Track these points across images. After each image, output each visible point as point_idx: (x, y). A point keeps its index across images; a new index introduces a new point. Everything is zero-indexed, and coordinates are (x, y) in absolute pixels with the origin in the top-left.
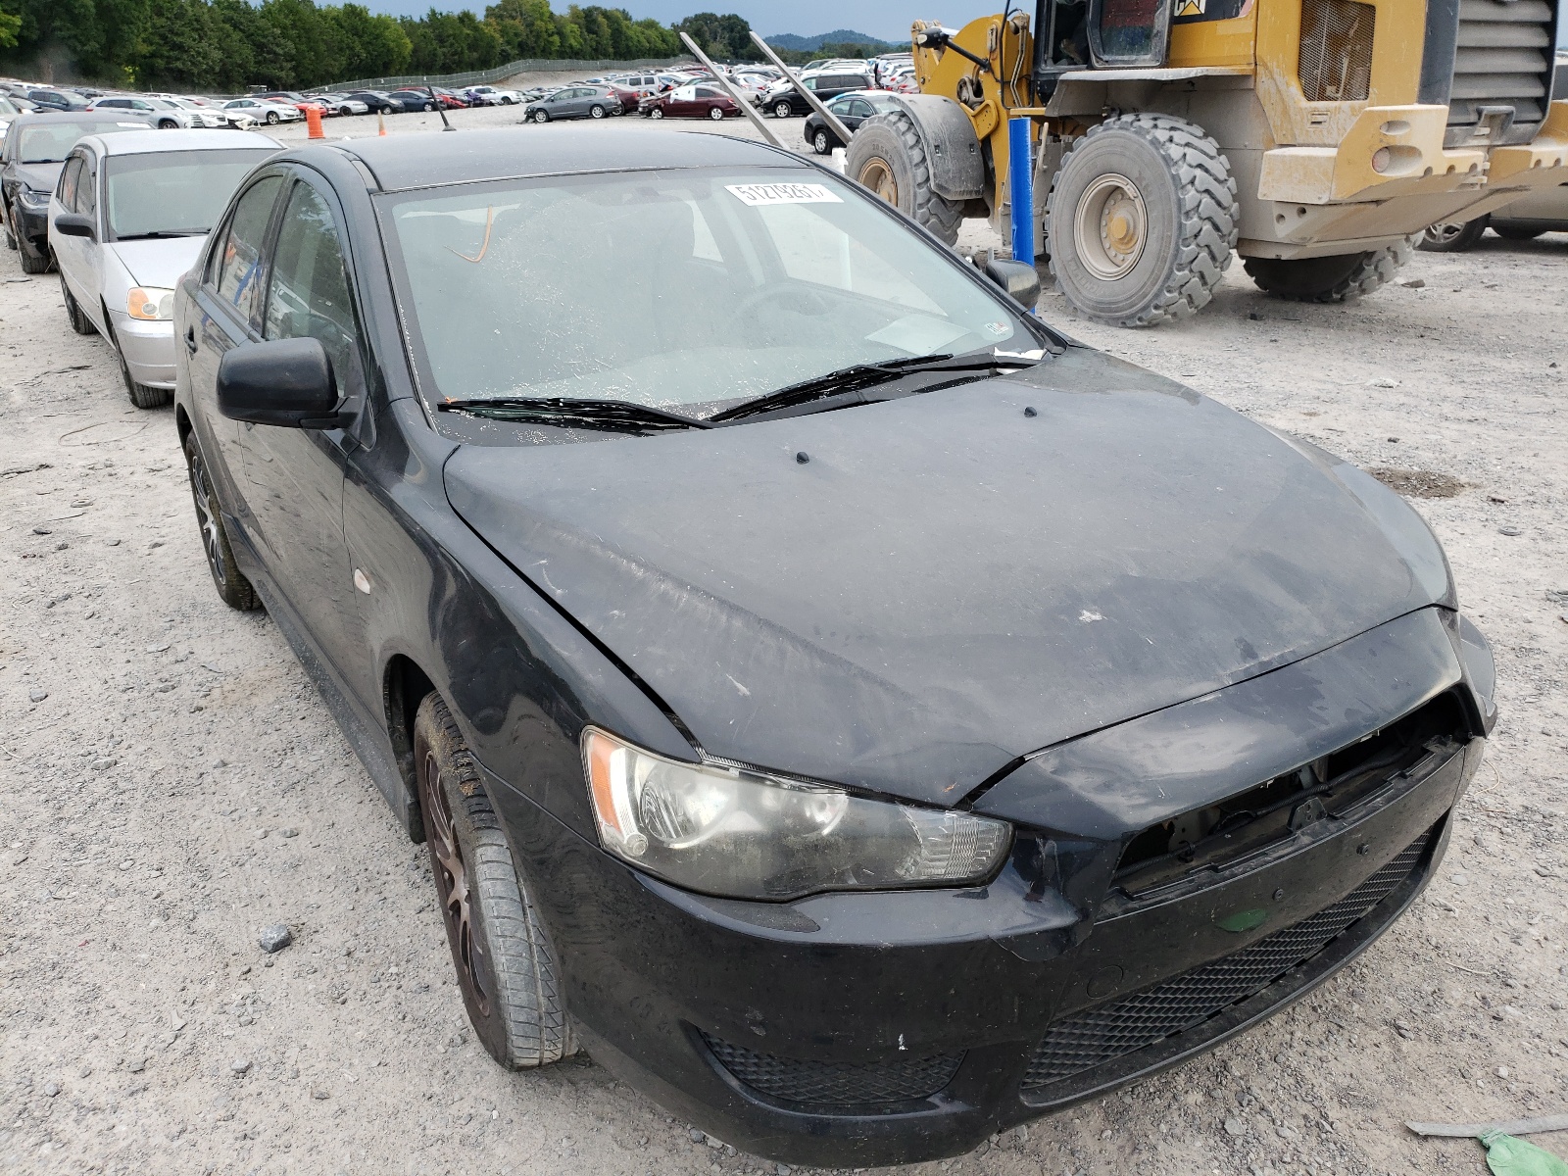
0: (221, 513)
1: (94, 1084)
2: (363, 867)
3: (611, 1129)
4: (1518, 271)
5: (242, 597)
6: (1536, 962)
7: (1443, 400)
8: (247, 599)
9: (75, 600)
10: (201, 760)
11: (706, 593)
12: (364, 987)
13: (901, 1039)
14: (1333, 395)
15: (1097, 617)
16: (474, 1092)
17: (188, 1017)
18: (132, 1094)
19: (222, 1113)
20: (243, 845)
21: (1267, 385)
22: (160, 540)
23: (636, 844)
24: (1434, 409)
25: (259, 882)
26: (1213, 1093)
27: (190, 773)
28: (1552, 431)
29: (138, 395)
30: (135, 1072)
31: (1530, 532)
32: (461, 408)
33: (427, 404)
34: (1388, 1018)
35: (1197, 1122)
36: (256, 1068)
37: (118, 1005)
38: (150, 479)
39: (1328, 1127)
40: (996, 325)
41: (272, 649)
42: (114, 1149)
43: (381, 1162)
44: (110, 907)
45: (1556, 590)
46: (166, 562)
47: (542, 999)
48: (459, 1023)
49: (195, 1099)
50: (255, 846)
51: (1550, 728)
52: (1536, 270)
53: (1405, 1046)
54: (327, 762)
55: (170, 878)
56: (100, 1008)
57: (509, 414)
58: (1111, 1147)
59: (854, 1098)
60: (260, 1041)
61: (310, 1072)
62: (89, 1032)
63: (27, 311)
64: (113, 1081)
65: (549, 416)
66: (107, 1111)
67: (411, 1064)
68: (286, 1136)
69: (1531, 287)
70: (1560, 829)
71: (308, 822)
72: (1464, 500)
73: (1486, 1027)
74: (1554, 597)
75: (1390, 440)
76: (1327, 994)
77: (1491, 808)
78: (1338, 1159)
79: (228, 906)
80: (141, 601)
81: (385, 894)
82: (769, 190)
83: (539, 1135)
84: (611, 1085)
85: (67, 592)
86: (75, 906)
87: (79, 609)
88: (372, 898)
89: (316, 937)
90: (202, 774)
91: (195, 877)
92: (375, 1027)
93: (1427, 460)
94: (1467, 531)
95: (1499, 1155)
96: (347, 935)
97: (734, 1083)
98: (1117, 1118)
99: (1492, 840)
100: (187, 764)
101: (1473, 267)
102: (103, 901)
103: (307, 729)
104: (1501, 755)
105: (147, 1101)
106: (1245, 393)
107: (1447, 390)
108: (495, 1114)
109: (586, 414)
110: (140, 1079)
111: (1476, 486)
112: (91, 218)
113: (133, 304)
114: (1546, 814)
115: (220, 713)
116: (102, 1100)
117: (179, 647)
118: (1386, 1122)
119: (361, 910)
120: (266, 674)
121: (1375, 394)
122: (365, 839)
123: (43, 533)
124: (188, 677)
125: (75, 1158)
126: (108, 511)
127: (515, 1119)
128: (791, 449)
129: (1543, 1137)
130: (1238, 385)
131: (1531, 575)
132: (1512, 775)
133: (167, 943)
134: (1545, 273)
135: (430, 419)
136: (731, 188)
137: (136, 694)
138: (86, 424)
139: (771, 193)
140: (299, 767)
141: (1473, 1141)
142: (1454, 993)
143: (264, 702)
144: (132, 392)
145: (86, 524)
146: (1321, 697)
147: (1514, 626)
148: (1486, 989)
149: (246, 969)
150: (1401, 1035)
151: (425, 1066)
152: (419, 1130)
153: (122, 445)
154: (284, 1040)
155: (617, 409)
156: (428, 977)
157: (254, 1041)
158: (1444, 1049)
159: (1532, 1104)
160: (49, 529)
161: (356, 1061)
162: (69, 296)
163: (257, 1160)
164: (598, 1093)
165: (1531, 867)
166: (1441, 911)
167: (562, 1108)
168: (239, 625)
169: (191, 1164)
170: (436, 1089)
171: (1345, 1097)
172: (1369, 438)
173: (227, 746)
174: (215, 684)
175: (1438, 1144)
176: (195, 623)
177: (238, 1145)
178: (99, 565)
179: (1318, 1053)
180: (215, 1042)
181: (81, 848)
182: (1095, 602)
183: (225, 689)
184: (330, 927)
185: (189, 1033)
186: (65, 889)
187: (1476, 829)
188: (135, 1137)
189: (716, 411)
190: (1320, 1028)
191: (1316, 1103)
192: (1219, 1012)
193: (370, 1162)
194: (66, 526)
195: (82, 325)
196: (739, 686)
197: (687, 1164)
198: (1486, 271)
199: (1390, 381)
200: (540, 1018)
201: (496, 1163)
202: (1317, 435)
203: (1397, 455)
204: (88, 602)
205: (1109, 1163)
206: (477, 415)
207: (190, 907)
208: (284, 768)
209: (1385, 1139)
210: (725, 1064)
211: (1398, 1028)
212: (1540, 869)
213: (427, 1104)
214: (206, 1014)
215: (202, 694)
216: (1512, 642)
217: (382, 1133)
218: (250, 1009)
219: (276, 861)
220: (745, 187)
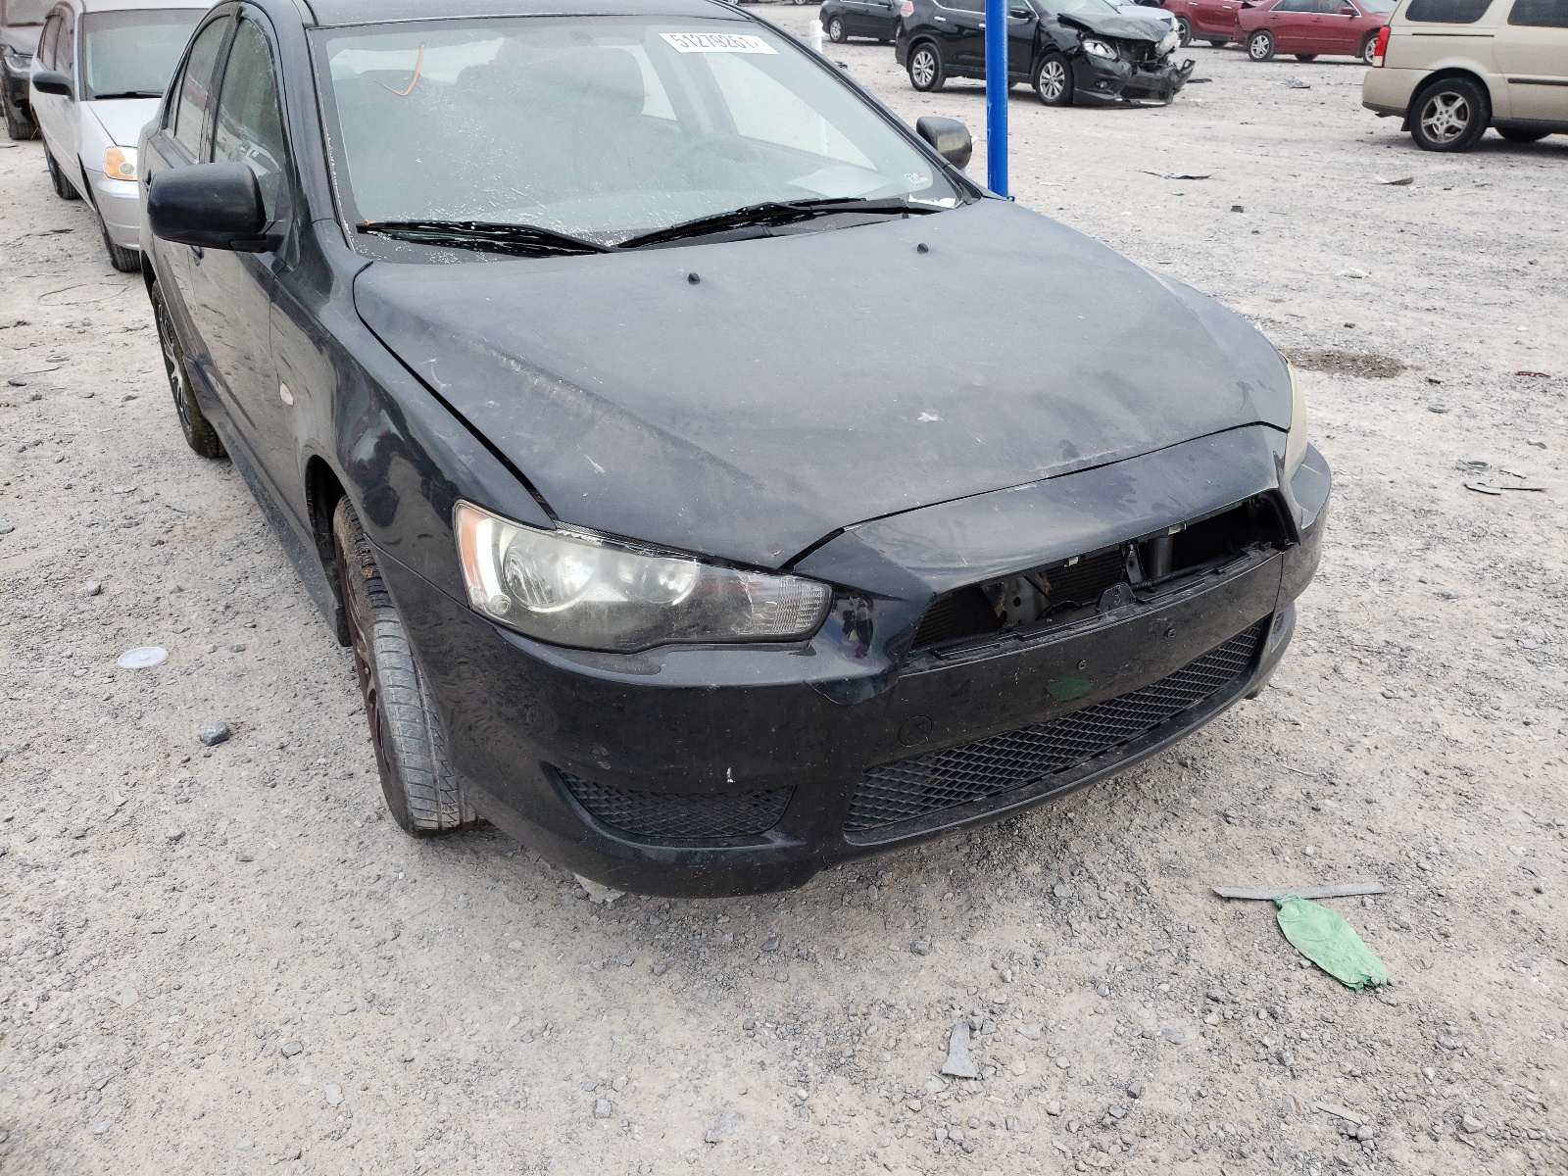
0: (184, 358)
1: (38, 847)
2: (303, 677)
3: (505, 888)
4: (1513, 172)
5: (207, 444)
6: (1362, 766)
7: (1408, 291)
8: (213, 445)
9: (46, 444)
10: (158, 586)
11: (576, 387)
12: (293, 774)
13: (729, 772)
14: (1302, 284)
15: (934, 418)
16: (384, 857)
17: (129, 795)
18: (72, 856)
19: (155, 871)
20: (193, 657)
21: (1240, 274)
22: (134, 394)
23: (499, 602)
24: (1398, 299)
25: (204, 688)
26: (1051, 866)
27: (146, 597)
28: (1504, 320)
29: (118, 256)
30: (77, 838)
31: (1458, 410)
32: (379, 230)
33: (346, 225)
34: (1220, 809)
35: (1031, 887)
36: (188, 837)
37: (65, 785)
38: (126, 338)
39: (1144, 891)
40: (915, 175)
41: (235, 492)
42: (54, 898)
43: (294, 910)
44: (63, 707)
45: (1466, 460)
46: (138, 413)
47: (435, 763)
48: (377, 804)
49: (128, 860)
50: (203, 659)
51: (1428, 577)
52: (1531, 171)
53: (1228, 830)
54: (278, 589)
55: (120, 684)
56: (48, 788)
57: (425, 236)
58: (950, 907)
59: (696, 832)
60: (193, 815)
61: (237, 840)
62: (37, 806)
63: (11, 175)
64: (57, 845)
65: (462, 239)
66: (49, 869)
67: (330, 836)
68: (212, 889)
69: (1521, 187)
70: (1413, 660)
71: (255, 639)
72: (1402, 380)
73: (1304, 816)
74: (1463, 466)
75: (1346, 326)
76: (1171, 790)
77: (1357, 643)
78: (1147, 915)
79: (174, 708)
80: (111, 448)
81: (321, 700)
82: (703, 39)
83: (439, 891)
84: (510, 854)
85: (38, 438)
86: (29, 705)
87: (50, 453)
88: (310, 702)
89: (254, 733)
90: (158, 599)
91: (144, 683)
92: (300, 806)
93: (1378, 344)
94: (1399, 408)
95: (1289, 915)
96: (282, 733)
97: (588, 818)
98: (960, 883)
99: (1350, 669)
100: (145, 590)
101: (1470, 166)
102: (56, 702)
103: (262, 561)
104: (1378, 599)
105: (85, 861)
106: (1217, 280)
107: (1414, 282)
108: (401, 875)
109: (497, 238)
110: (81, 844)
111: (1419, 369)
112: (68, 76)
113: (110, 163)
114: (1404, 647)
115: (180, 546)
116: (45, 860)
117: (146, 490)
118: (1196, 887)
119: (297, 712)
120: (228, 514)
121: (1343, 284)
122: (307, 654)
123: (18, 385)
124: (152, 515)
125: (17, 905)
126: (84, 366)
127: (419, 879)
128: (685, 271)
129: (1332, 901)
130: (1211, 273)
131: (1445, 447)
132: (1383, 616)
133: (114, 736)
134: (1538, 174)
135: (349, 238)
136: (666, 36)
137: (100, 529)
138: (67, 285)
139: (705, 42)
140: (251, 594)
141: (1270, 903)
142: (1282, 790)
143: (224, 539)
144: (112, 255)
145: (60, 378)
146: (1132, 491)
147: (1420, 491)
148: (1312, 787)
149: (185, 758)
150: (1229, 823)
151: (342, 837)
152: (331, 886)
153: (101, 306)
154: (216, 816)
155: (526, 234)
156: (353, 767)
157: (188, 816)
158: (1262, 833)
159: (1329, 876)
160: (23, 382)
161: (279, 833)
162: (52, 160)
163: (183, 906)
164: (497, 860)
165: (1378, 690)
166: (1289, 724)
167: (462, 871)
168: (204, 471)
169: (123, 910)
170: (351, 855)
171: (1166, 869)
172: (1327, 324)
173: (185, 575)
174: (178, 522)
175: (1239, 905)
176: (163, 469)
177: (166, 896)
178: (72, 415)
179: (1151, 835)
180: (152, 815)
181: (39, 658)
182: (935, 406)
183: (188, 526)
184: (267, 725)
185: (129, 809)
186: (22, 691)
187: (1338, 659)
188: (73, 889)
189: (624, 239)
190: (1158, 816)
191: (1139, 873)
192: (1040, 779)
193: (284, 910)
194: (40, 378)
195: (65, 190)
196: (596, 465)
197: (569, 916)
198: (1481, 171)
199: (1360, 272)
200: (435, 781)
201: (397, 913)
202: (1277, 320)
203: (1350, 339)
204: (60, 448)
205: (945, 918)
206: (394, 237)
207: (138, 707)
208: (237, 594)
209: (1192, 900)
210: (582, 802)
211: (1226, 816)
212: (1386, 692)
213: (341, 866)
214: (146, 795)
215: (163, 530)
216: (1414, 505)
217: (298, 889)
218: (187, 790)
219: (222, 671)
220: (679, 36)
